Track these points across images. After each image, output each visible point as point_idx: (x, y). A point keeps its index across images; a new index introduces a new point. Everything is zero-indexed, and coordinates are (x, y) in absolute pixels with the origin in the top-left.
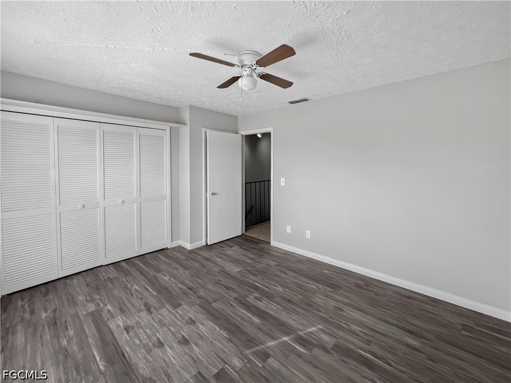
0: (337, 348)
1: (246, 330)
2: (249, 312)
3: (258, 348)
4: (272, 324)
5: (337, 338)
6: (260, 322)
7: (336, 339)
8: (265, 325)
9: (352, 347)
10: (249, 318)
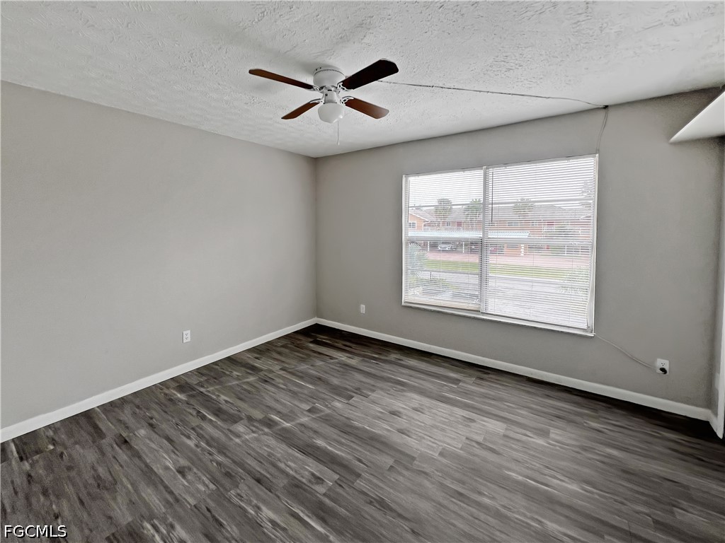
0: (234, 419)
1: (332, 429)
2: (331, 452)
3: (318, 415)
4: (299, 439)
5: (228, 430)
6: (315, 441)
7: (231, 428)
8: (309, 437)
9: (219, 423)
10: (330, 444)
